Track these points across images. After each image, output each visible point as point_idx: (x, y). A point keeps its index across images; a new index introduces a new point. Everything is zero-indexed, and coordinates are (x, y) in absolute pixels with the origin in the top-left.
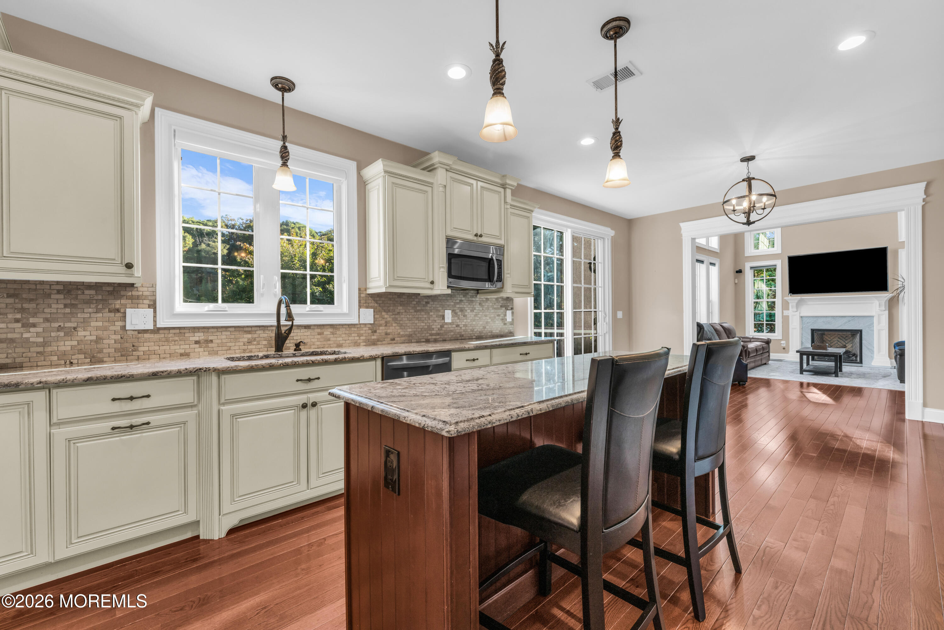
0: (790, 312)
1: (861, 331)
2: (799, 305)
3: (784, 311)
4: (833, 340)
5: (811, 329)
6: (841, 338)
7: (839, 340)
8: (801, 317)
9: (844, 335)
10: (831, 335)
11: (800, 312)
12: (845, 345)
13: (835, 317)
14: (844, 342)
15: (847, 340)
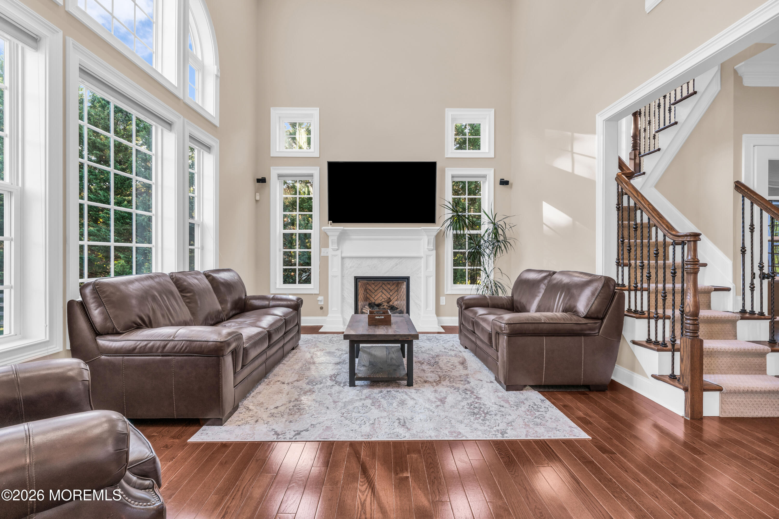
0: (330, 251)
1: (407, 279)
2: (342, 237)
3: (323, 249)
4: (377, 291)
5: (355, 277)
6: (386, 288)
7: (384, 291)
8: (343, 258)
9: (389, 284)
10: (375, 284)
11: (341, 251)
12: (390, 298)
13: (381, 259)
14: (389, 293)
15: (391, 291)
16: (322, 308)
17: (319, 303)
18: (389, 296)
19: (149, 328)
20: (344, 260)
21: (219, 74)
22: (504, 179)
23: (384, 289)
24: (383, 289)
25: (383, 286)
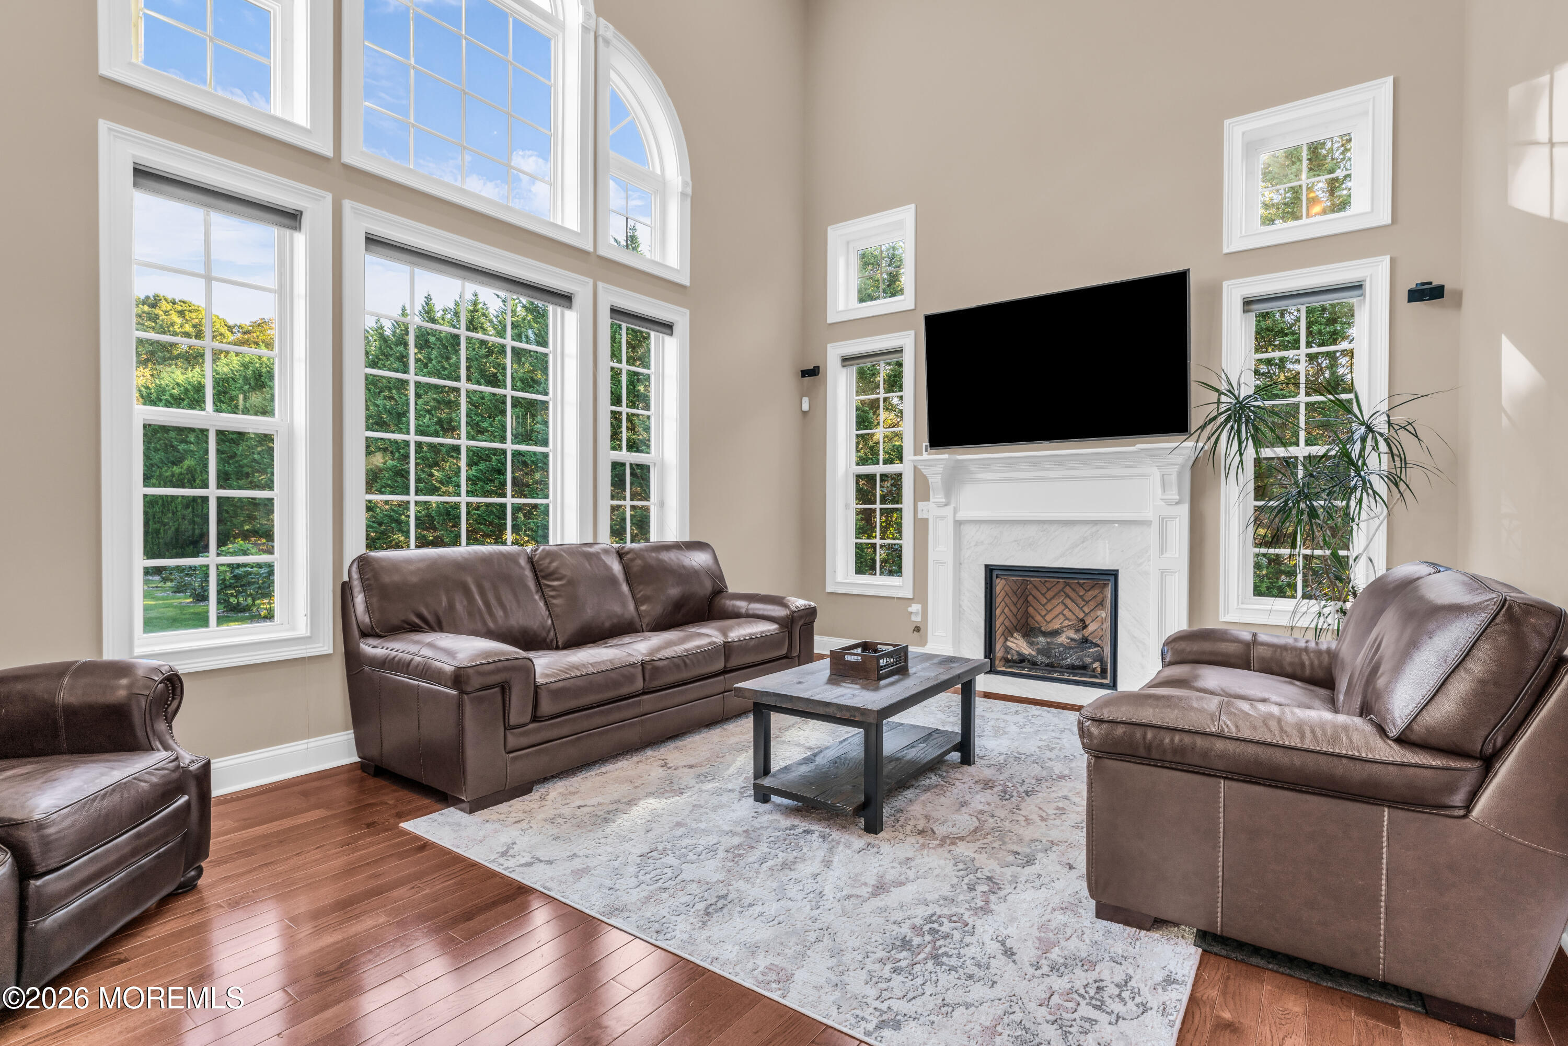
1: (1114, 574)
2: (952, 481)
3: (920, 504)
4: (1053, 601)
5: (986, 566)
6: (1072, 594)
7: (1068, 602)
8: (958, 524)
9: (1081, 585)
10: (1048, 585)
11: (955, 509)
12: (1082, 620)
13: (1046, 526)
14: (1081, 608)
15: (1087, 602)
16: (917, 629)
17: (913, 618)
18: (1081, 615)
19: (435, 631)
20: (962, 526)
21: (689, 190)
22: (1430, 283)
23: (1070, 598)
24: (1068, 596)
25: (1068, 590)
